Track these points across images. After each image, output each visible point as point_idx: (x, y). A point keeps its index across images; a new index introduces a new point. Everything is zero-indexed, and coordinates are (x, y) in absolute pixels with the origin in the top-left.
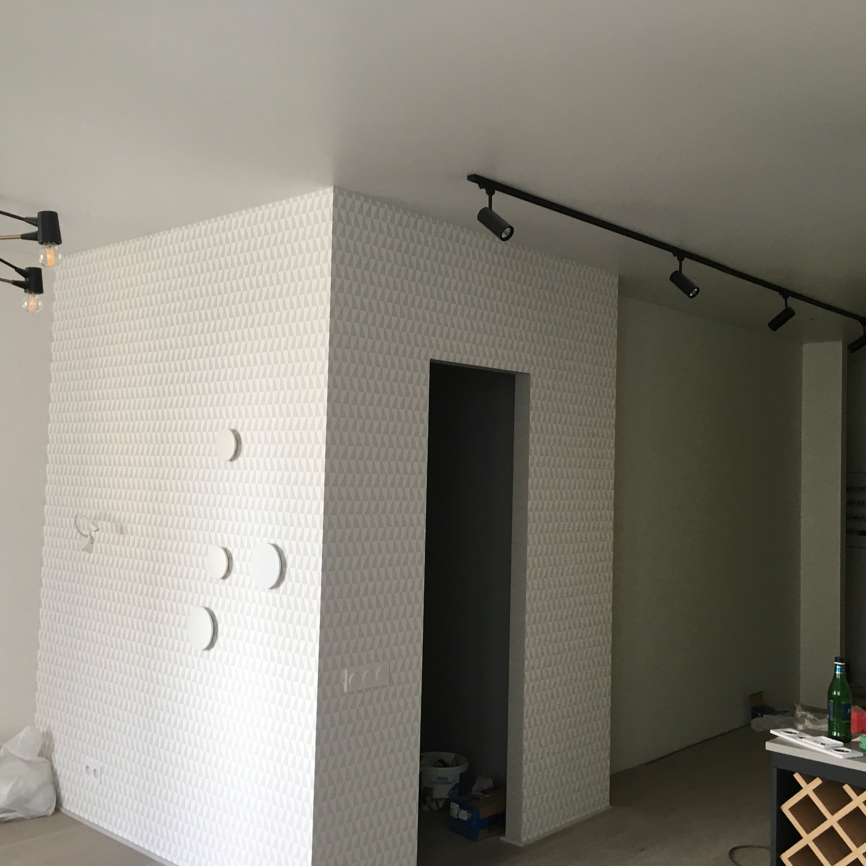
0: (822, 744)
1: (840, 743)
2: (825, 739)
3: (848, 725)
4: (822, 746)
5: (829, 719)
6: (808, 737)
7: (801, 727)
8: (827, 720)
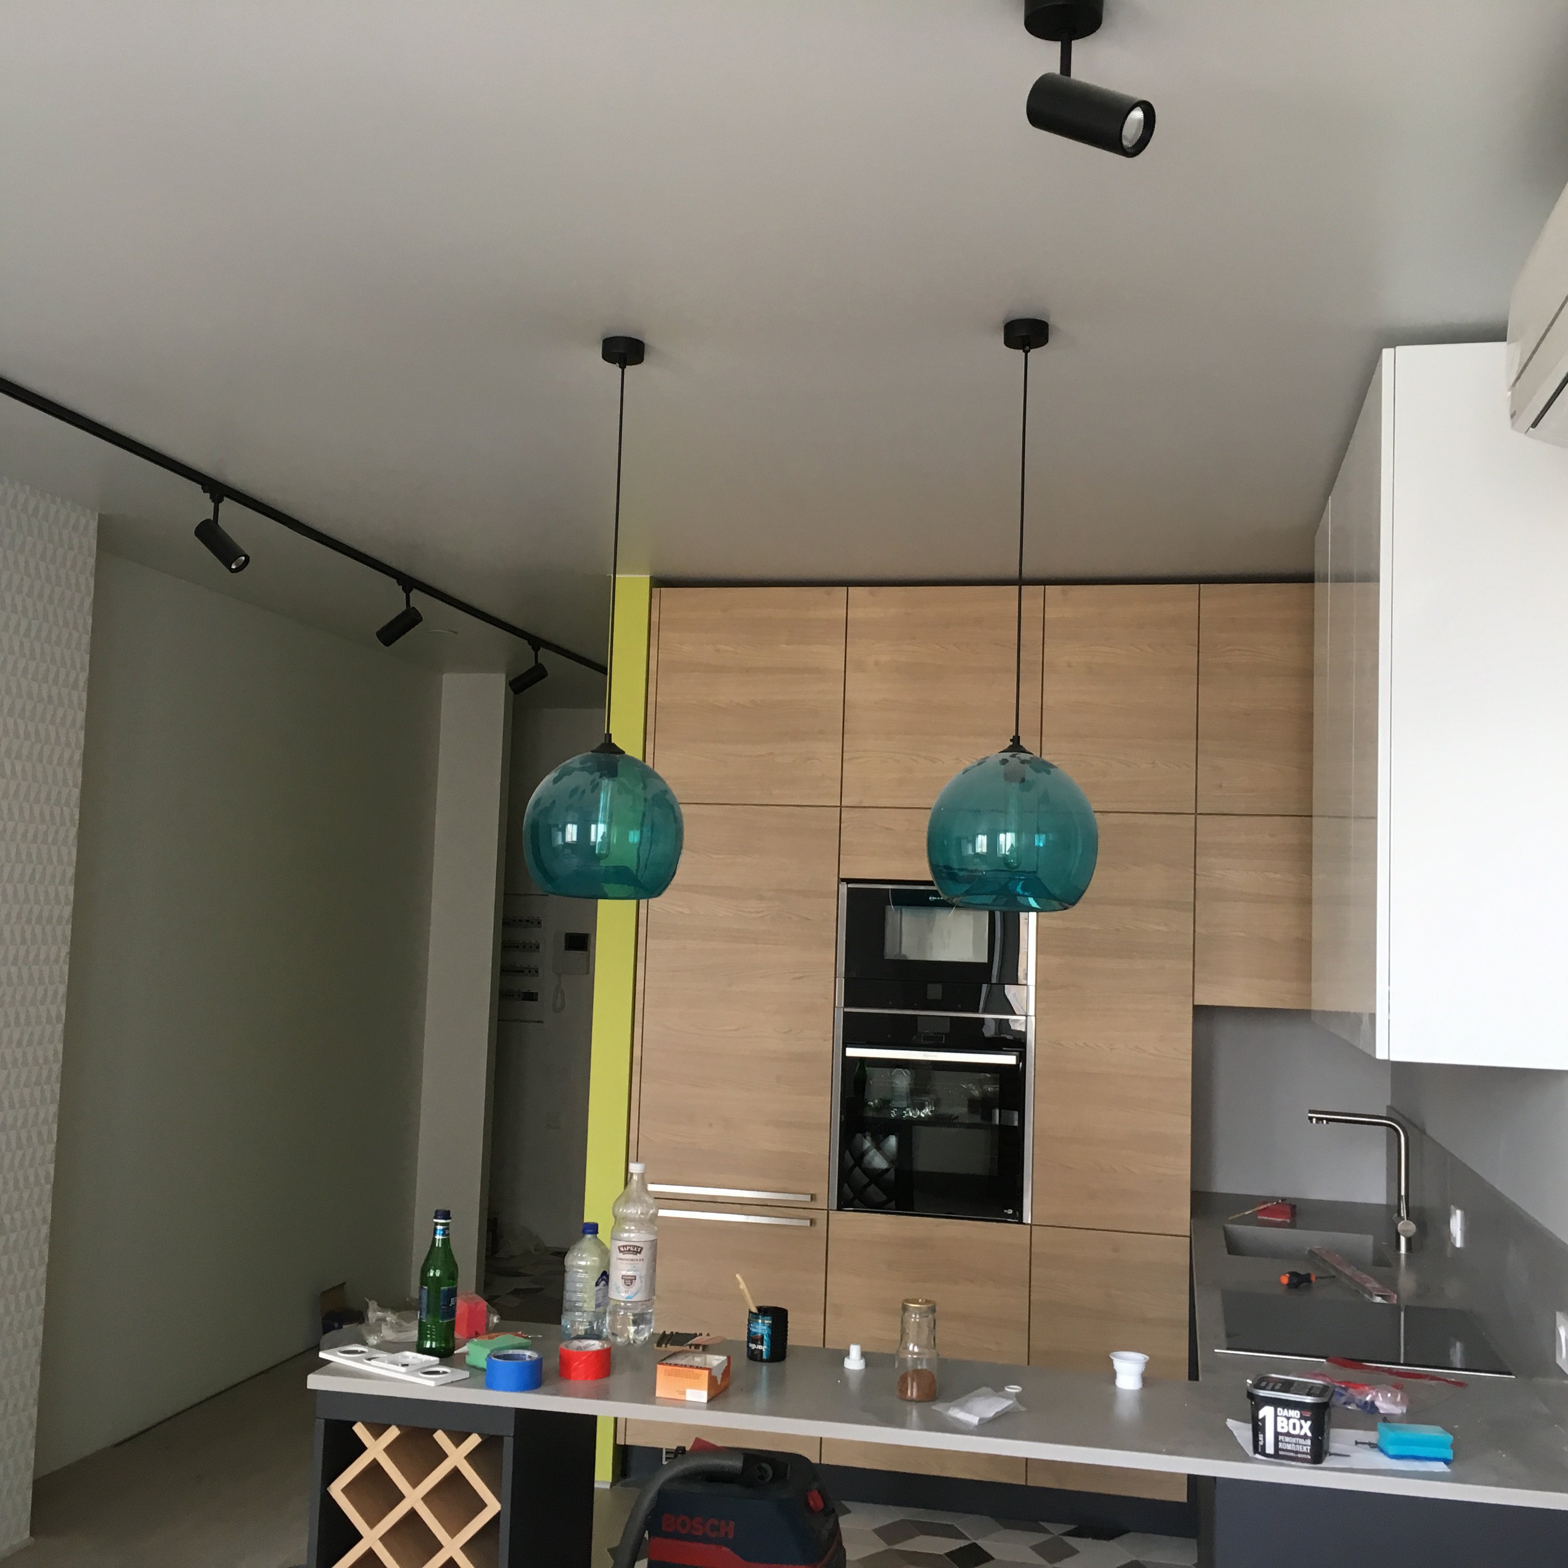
0: (403, 1365)
1: (435, 1359)
2: (412, 1356)
3: (451, 1327)
4: (404, 1369)
5: (420, 1322)
6: (384, 1355)
7: (373, 1340)
8: (417, 1322)
